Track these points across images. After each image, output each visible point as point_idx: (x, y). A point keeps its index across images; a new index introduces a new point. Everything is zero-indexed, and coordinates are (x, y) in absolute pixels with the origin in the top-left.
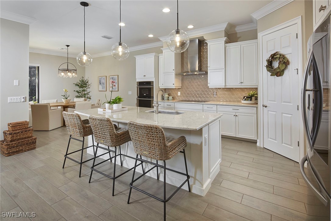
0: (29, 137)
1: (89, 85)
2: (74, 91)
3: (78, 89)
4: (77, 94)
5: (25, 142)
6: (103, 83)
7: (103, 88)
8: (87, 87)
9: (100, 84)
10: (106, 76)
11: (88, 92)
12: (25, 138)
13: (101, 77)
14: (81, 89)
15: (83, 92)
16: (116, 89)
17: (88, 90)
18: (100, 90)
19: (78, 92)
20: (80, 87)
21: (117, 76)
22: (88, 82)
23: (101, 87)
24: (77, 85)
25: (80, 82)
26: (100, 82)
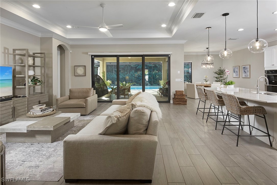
0: (184, 98)
1: (225, 73)
2: (214, 77)
3: (217, 76)
4: (216, 79)
5: (182, 100)
6: (237, 72)
7: (236, 75)
8: (223, 74)
9: (234, 72)
10: (239, 66)
11: (225, 78)
12: (182, 98)
13: (235, 67)
14: (219, 76)
15: (221, 78)
16: (248, 76)
17: (225, 77)
18: (234, 77)
19: (217, 78)
20: (218, 75)
21: (249, 66)
22: (224, 71)
23: (235, 74)
24: (216, 73)
25: (218, 71)
26: (234, 71)
